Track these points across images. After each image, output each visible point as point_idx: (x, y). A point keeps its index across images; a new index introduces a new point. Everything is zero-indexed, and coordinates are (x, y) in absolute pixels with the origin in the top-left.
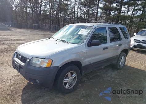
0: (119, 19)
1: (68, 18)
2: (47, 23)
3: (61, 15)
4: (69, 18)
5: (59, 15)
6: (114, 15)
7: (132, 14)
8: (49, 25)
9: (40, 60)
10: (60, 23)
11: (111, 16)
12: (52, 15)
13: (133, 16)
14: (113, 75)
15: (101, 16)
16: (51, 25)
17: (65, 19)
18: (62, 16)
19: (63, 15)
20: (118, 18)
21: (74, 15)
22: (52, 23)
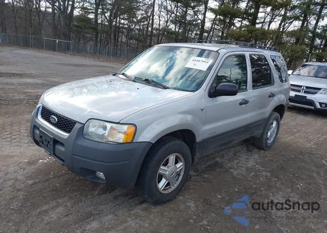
0: (251, 37)
1: (137, 29)
2: (87, 38)
3: (122, 21)
4: (139, 30)
5: (116, 22)
6: (241, 27)
7: (280, 27)
8: (93, 43)
9: (109, 125)
10: (120, 39)
11: (235, 28)
12: (99, 21)
13: (283, 32)
14: (251, 164)
15: (211, 27)
16: (99, 44)
17: (129, 30)
18: (123, 24)
19: (126, 22)
20: (250, 35)
21: (153, 22)
22: (101, 40)
